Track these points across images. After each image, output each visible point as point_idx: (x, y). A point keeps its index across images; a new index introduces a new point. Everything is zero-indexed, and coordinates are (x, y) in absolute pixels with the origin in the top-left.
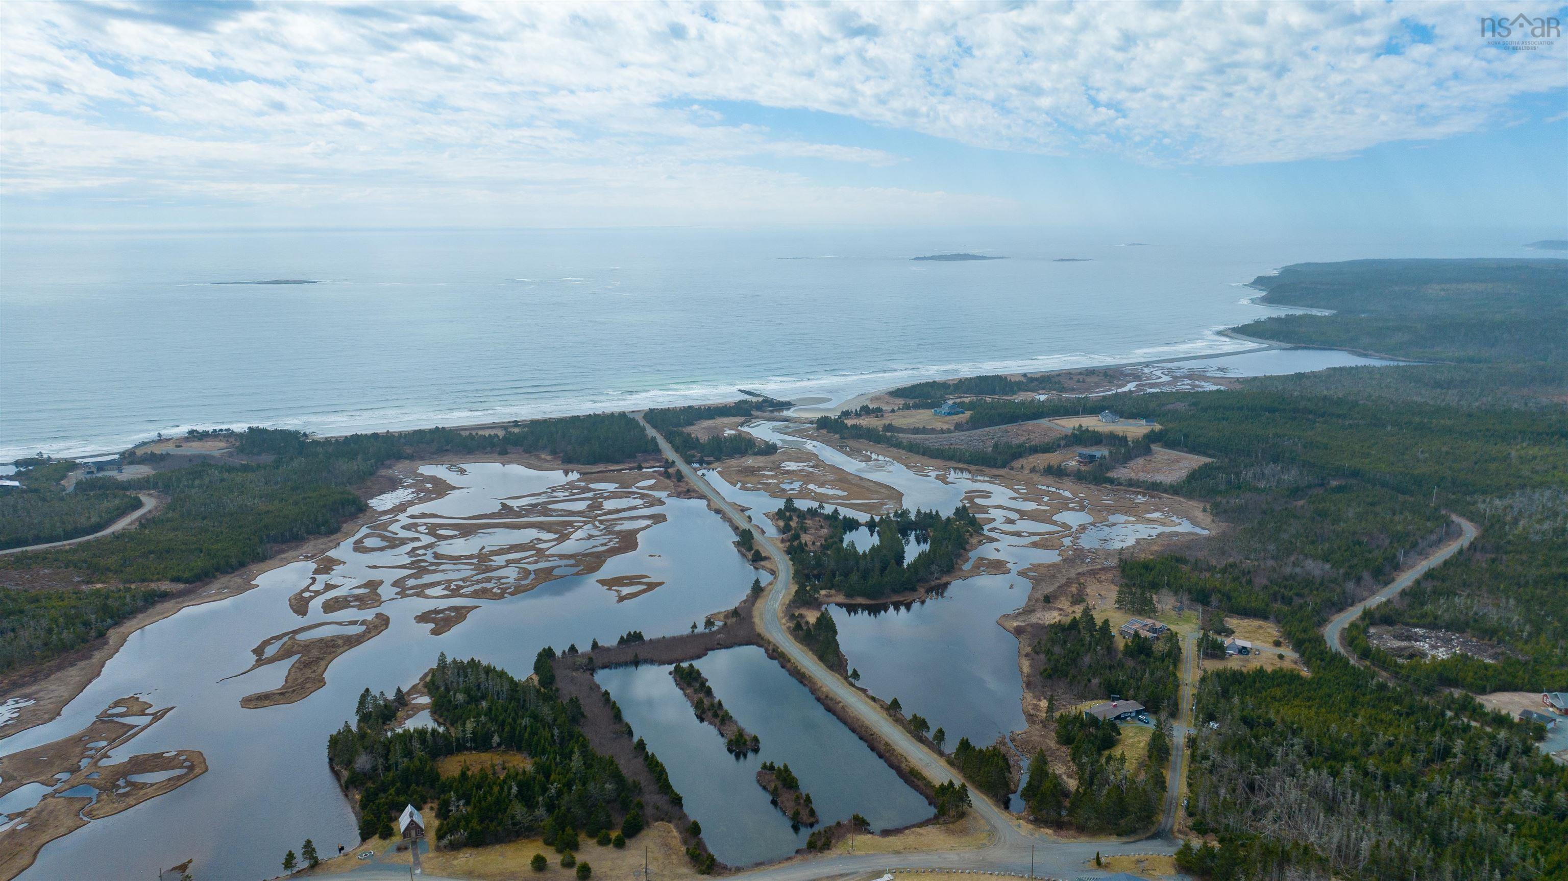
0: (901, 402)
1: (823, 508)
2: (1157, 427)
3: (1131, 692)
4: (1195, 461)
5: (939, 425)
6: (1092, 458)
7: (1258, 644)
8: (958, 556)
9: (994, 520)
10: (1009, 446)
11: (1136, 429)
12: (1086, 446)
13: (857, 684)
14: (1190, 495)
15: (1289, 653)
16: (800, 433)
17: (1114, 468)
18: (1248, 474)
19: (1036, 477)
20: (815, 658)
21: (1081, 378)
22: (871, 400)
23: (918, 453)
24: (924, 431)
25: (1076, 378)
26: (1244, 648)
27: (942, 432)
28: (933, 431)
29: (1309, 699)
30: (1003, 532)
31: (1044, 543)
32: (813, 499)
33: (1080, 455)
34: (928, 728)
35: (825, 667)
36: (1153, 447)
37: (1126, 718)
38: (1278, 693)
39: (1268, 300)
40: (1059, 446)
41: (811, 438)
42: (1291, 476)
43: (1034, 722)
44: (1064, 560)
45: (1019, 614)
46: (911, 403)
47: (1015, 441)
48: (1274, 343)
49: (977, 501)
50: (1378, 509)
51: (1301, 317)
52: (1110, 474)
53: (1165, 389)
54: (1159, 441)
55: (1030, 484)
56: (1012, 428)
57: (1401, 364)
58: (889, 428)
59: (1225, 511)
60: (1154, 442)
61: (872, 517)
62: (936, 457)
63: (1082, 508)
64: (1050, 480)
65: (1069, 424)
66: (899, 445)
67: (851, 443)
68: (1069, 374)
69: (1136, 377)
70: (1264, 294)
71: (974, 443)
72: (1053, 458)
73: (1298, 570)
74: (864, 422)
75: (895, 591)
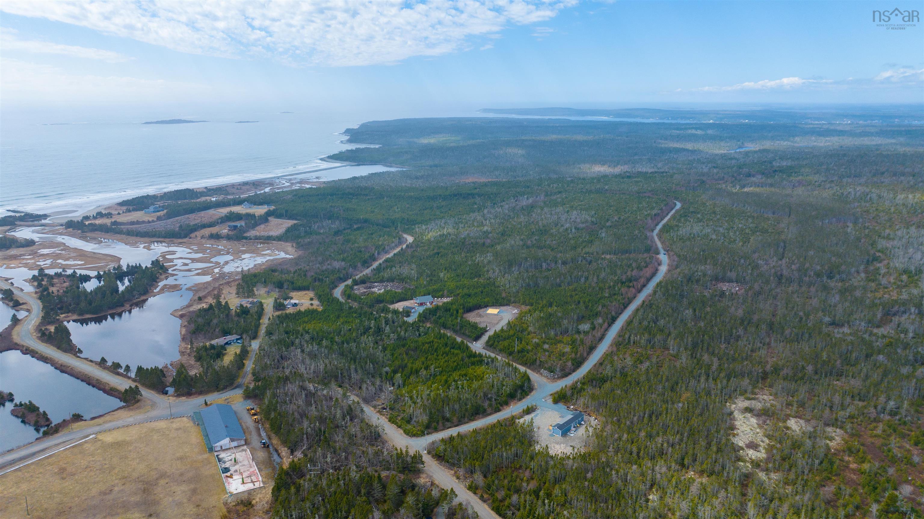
0: (124, 208)
1: (66, 271)
2: (272, 208)
3: (234, 331)
4: (290, 223)
5: (146, 219)
6: (235, 227)
7: (303, 301)
8: (152, 285)
9: (176, 265)
10: (188, 225)
11: (260, 210)
12: (234, 222)
13: (81, 356)
14: (286, 241)
15: (316, 302)
16: (54, 232)
17: (248, 231)
18: (315, 227)
19: (203, 241)
20: (55, 348)
21: (239, 187)
22: (105, 209)
23: (133, 235)
24: (138, 223)
25: (236, 187)
26: (295, 303)
27: (149, 222)
28: (143, 222)
29: (320, 319)
30: (181, 271)
31: (204, 272)
32: (60, 268)
33: (229, 226)
34: (121, 367)
35: (61, 352)
36: (269, 218)
37: (230, 343)
38: (306, 319)
39: (350, 141)
40: (218, 223)
41: (61, 234)
42: (336, 225)
43: (184, 355)
44: (213, 280)
45: (183, 308)
46: (131, 208)
47: (192, 223)
48: (348, 163)
49: (167, 257)
50: (374, 236)
51: (363, 149)
52: (245, 235)
53: (285, 190)
54: (273, 215)
55: (200, 244)
56: (192, 216)
57: (404, 169)
58: (115, 223)
59: (302, 246)
60: (270, 216)
61: (98, 272)
62: (145, 237)
63: (228, 253)
64: (212, 241)
65: (224, 211)
66: (120, 232)
67: (89, 234)
68: (233, 186)
69: (271, 184)
70: (348, 138)
71: (168, 226)
72: (214, 230)
73: (329, 267)
74: (98, 222)
75: (110, 308)
